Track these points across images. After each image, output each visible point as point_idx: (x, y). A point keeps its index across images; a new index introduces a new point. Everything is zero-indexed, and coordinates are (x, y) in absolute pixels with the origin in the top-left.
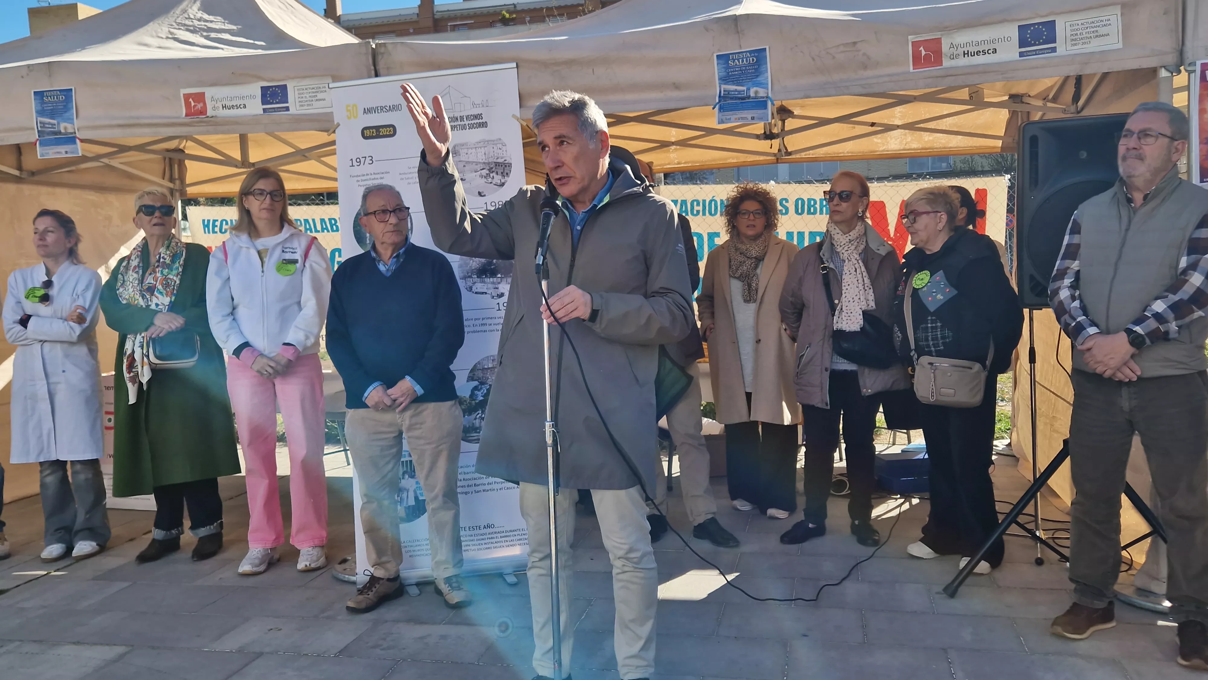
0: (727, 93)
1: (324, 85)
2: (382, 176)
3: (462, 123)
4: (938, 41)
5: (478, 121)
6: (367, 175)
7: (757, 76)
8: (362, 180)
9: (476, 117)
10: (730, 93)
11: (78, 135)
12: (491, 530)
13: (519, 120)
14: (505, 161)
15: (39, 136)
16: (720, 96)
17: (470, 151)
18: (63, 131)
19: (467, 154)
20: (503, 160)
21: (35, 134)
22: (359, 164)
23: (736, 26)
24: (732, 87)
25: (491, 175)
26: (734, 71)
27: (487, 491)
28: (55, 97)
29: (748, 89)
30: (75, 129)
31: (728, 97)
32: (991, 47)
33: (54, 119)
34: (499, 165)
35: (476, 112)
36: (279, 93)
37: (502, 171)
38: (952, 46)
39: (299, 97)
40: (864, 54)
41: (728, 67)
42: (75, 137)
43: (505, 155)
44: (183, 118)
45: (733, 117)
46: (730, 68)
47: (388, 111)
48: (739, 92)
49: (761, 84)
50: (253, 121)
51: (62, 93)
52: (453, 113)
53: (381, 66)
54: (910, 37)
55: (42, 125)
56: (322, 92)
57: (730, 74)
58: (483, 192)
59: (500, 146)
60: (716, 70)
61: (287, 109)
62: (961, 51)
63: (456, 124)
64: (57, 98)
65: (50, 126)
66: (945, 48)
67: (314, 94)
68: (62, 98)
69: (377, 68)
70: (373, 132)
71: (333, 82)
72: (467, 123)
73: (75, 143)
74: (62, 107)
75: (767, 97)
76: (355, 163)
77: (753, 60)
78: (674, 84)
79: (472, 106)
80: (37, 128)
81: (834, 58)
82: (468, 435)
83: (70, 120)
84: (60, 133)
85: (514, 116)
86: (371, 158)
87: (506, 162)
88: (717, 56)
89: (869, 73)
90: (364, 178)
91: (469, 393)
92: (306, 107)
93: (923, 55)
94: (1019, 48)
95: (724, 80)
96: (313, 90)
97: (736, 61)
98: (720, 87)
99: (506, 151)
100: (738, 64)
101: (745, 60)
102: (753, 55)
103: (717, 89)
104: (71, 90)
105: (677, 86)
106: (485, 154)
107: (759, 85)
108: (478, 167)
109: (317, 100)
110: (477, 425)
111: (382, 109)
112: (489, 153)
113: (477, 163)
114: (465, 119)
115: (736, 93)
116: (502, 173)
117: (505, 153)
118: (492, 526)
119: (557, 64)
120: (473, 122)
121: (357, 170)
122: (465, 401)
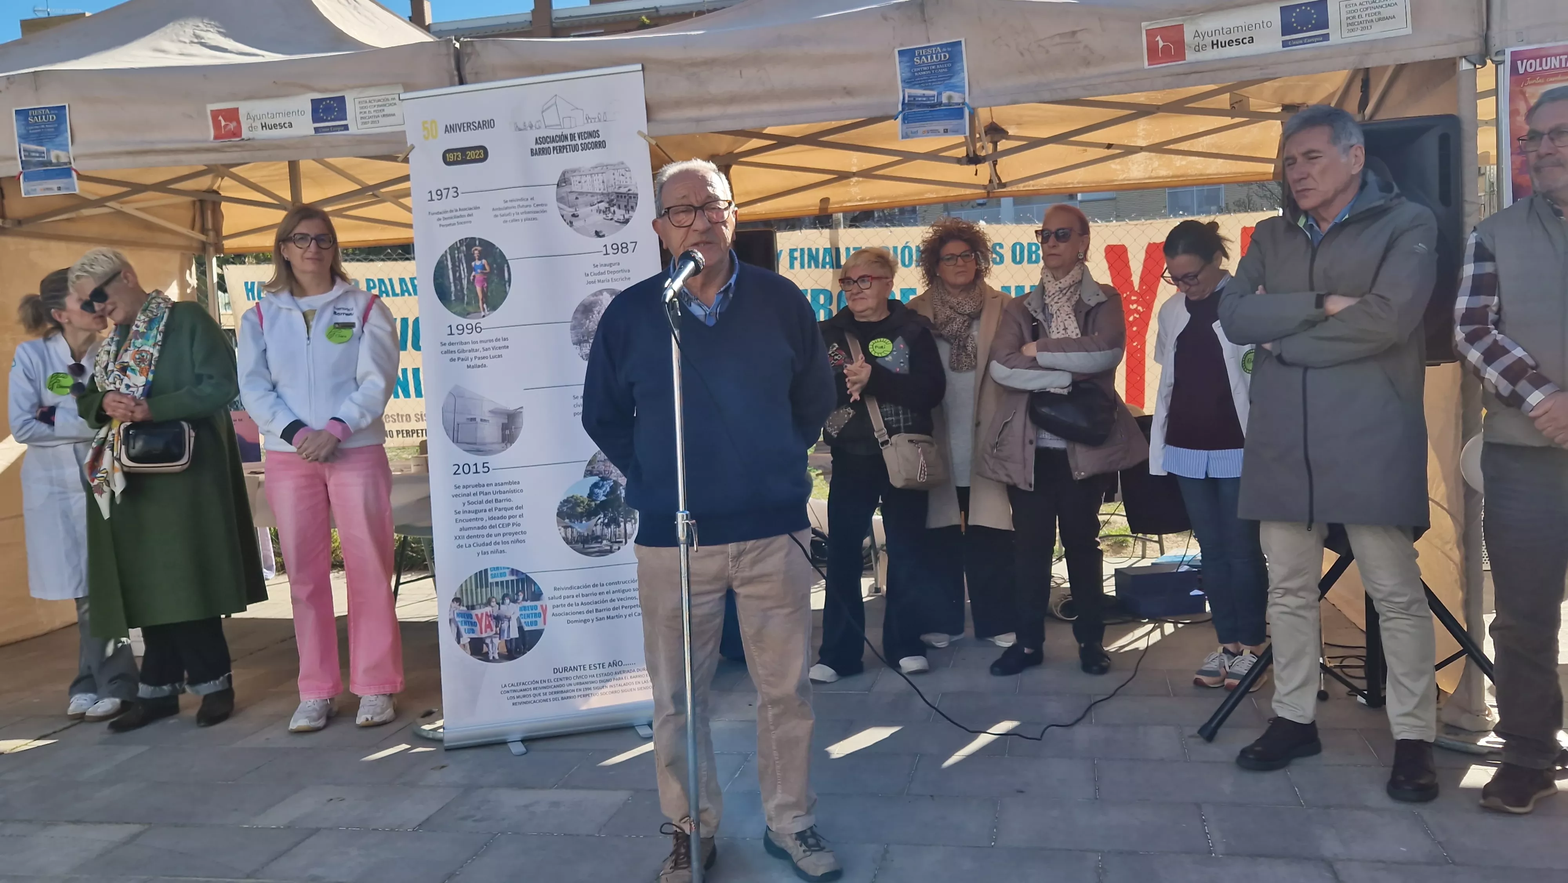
0: (912, 99)
1: (393, 96)
2: (470, 212)
3: (574, 143)
4: (1180, 28)
5: (594, 140)
6: (451, 211)
7: (951, 77)
8: (445, 219)
9: (591, 134)
10: (917, 99)
11: (73, 166)
12: (618, 669)
13: (646, 138)
14: (629, 190)
15: (23, 168)
16: (903, 103)
17: (584, 179)
18: (54, 161)
19: (579, 182)
20: (627, 189)
21: (17, 165)
22: (439, 197)
23: (923, 12)
24: (920, 92)
25: (612, 209)
26: (920, 71)
27: (613, 618)
28: (44, 117)
29: (940, 94)
30: (69, 158)
31: (914, 105)
32: (1247, 34)
33: (42, 146)
34: (621, 197)
35: (590, 128)
36: (335, 107)
37: (626, 204)
38: (1197, 34)
39: (361, 113)
40: (1086, 47)
41: (913, 66)
42: (70, 169)
43: (628, 183)
44: (212, 142)
45: (921, 130)
46: (917, 67)
47: (477, 128)
48: (928, 97)
49: (956, 87)
50: (302, 144)
51: (52, 112)
52: (561, 130)
53: (468, 69)
54: (1143, 24)
55: (27, 154)
56: (390, 105)
57: (916, 74)
58: (601, 232)
59: (623, 172)
60: (898, 70)
61: (346, 127)
62: (1208, 40)
63: (565, 143)
64: (46, 119)
65: (38, 155)
66: (1188, 37)
67: (380, 108)
68: (53, 118)
69: (463, 73)
70: (457, 156)
71: (405, 91)
72: (579, 142)
73: (70, 176)
74: (53, 130)
75: (964, 103)
76: (435, 197)
77: (945, 56)
78: (845, 88)
79: (586, 121)
80: (21, 158)
81: (1047, 52)
82: (586, 546)
83: (64, 147)
84: (50, 163)
85: (640, 133)
86: (455, 189)
87: (630, 192)
88: (899, 51)
89: (1093, 71)
90: (446, 216)
91: (588, 492)
92: (370, 125)
93: (1160, 47)
94: (1283, 35)
95: (909, 82)
96: (380, 103)
97: (923, 57)
98: (903, 91)
99: (630, 178)
100: (926, 62)
101: (934, 56)
102: (944, 50)
103: (899, 94)
104: (65, 106)
105: (848, 92)
106: (603, 182)
107: (953, 88)
108: (595, 199)
109: (384, 116)
110: (599, 533)
111: (469, 126)
112: (608, 181)
113: (593, 194)
114: (577, 138)
115: (924, 99)
116: (626, 206)
117: (628, 180)
118: (620, 663)
119: (694, 64)
120: (587, 141)
121: (437, 206)
122: (583, 502)
